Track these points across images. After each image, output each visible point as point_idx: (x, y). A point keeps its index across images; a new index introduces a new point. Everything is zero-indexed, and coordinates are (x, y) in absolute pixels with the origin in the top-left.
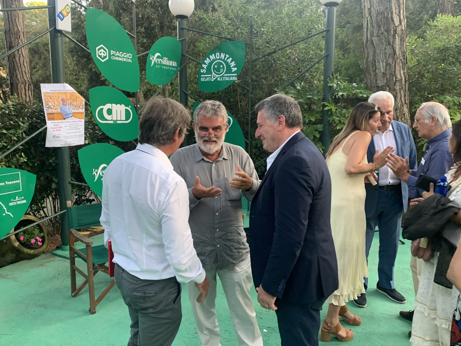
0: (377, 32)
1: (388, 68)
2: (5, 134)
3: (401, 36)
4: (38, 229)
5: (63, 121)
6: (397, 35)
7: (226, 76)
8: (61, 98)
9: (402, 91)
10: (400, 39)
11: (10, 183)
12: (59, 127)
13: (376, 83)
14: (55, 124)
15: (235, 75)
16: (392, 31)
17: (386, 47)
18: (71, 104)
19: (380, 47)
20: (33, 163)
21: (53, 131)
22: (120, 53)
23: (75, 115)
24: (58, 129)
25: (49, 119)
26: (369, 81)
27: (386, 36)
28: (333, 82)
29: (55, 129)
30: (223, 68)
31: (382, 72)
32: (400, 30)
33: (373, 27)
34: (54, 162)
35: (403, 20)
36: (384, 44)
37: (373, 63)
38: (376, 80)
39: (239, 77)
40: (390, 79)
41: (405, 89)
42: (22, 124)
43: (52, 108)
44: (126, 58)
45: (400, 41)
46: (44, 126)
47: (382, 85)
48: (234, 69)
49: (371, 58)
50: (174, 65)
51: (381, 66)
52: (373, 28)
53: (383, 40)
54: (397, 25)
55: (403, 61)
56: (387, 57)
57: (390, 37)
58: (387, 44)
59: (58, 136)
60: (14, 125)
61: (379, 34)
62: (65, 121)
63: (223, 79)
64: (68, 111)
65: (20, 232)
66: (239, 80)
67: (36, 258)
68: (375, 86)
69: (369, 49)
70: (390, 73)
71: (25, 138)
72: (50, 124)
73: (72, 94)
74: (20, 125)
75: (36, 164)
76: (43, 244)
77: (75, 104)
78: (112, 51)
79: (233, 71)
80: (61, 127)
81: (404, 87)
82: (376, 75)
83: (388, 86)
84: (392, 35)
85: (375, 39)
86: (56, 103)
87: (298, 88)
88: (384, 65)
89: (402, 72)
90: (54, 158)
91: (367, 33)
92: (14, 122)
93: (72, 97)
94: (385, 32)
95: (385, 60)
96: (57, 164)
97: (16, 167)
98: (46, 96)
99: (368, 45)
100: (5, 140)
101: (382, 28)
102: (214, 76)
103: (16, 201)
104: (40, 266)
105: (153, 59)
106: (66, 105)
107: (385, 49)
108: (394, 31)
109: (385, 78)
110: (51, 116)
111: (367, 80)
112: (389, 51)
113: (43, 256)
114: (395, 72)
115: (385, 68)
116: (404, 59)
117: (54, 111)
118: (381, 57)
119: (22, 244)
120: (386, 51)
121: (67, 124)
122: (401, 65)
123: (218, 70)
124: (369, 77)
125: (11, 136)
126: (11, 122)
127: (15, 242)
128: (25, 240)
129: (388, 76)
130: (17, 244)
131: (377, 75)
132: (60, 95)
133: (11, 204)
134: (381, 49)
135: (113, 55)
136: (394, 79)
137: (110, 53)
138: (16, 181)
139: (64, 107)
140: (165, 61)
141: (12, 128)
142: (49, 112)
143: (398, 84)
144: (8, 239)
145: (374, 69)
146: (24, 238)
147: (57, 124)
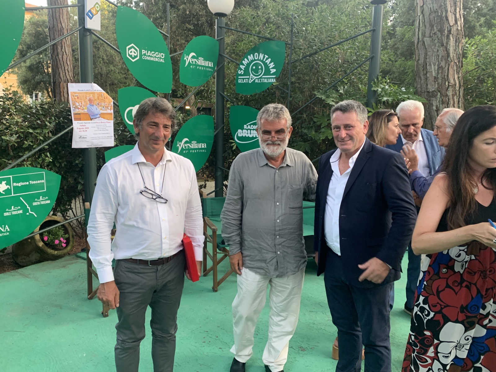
0: (429, 32)
1: (440, 71)
2: (32, 133)
3: (456, 37)
4: (63, 230)
5: (90, 121)
6: (451, 36)
7: (264, 78)
8: (88, 98)
9: (455, 97)
10: (455, 39)
11: (35, 182)
12: (86, 128)
13: (427, 88)
14: (81, 124)
15: (274, 76)
16: (446, 31)
17: (439, 49)
18: (98, 104)
19: (432, 48)
20: (60, 163)
21: (80, 131)
22: (152, 52)
23: (103, 115)
24: (85, 130)
25: (76, 119)
26: (419, 86)
27: (439, 36)
28: (378, 87)
29: (82, 130)
30: (262, 69)
31: (434, 75)
32: (455, 29)
33: (425, 26)
34: (80, 163)
35: (460, 19)
36: (437, 45)
37: (424, 66)
38: (427, 85)
39: (277, 79)
40: (442, 84)
41: (459, 94)
42: (49, 124)
43: (79, 109)
44: (159, 58)
45: (454, 42)
46: (71, 126)
47: (433, 90)
48: (273, 71)
49: (421, 61)
50: (210, 65)
51: (433, 70)
52: (425, 28)
53: (436, 41)
54: (451, 24)
55: (458, 64)
56: (440, 60)
57: (443, 38)
58: (440, 45)
59: (85, 137)
60: (41, 125)
61: (431, 34)
62: (93, 121)
63: (261, 81)
64: (96, 112)
65: (45, 232)
66: (278, 82)
67: (60, 259)
68: (426, 91)
69: (420, 51)
70: (442, 78)
71: (51, 138)
72: (76, 125)
73: (100, 95)
74: (46, 125)
75: (63, 165)
76: (67, 246)
77: (103, 104)
78: (143, 51)
79: (271, 73)
80: (88, 128)
81: (458, 93)
82: (426, 79)
83: (439, 91)
84: (445, 35)
85: (427, 40)
86: (83, 103)
87: (341, 91)
88: (436, 69)
89: (456, 76)
90: (80, 159)
91: (418, 33)
92: (41, 122)
93: (100, 97)
94: (438, 32)
95: (437, 63)
96: (83, 164)
97: (41, 167)
98: (73, 96)
99: (419, 46)
100: (31, 139)
101: (435, 28)
102: (252, 78)
103: (40, 201)
104: (62, 267)
105: (187, 59)
106: (93, 105)
107: (438, 50)
108: (448, 31)
109: (437, 82)
110: (78, 116)
111: (417, 85)
112: (442, 53)
113: (67, 258)
114: (448, 76)
115: (436, 72)
116: (459, 62)
117: (81, 111)
118: (433, 59)
119: (47, 244)
120: (438, 53)
121: (95, 125)
122: (455, 68)
123: (256, 71)
124: (420, 80)
125: (38, 135)
126: (39, 122)
127: (39, 242)
128: (49, 241)
129: (440, 81)
130: (41, 244)
131: (428, 79)
132: (88, 95)
133: (35, 204)
134: (433, 51)
135: (145, 55)
136: (447, 83)
137: (141, 52)
138: (41, 181)
139: (92, 107)
140: (201, 62)
141: (39, 128)
142: (76, 113)
143: (450, 89)
144: (33, 238)
145: (425, 72)
146: (48, 238)
147: (84, 124)
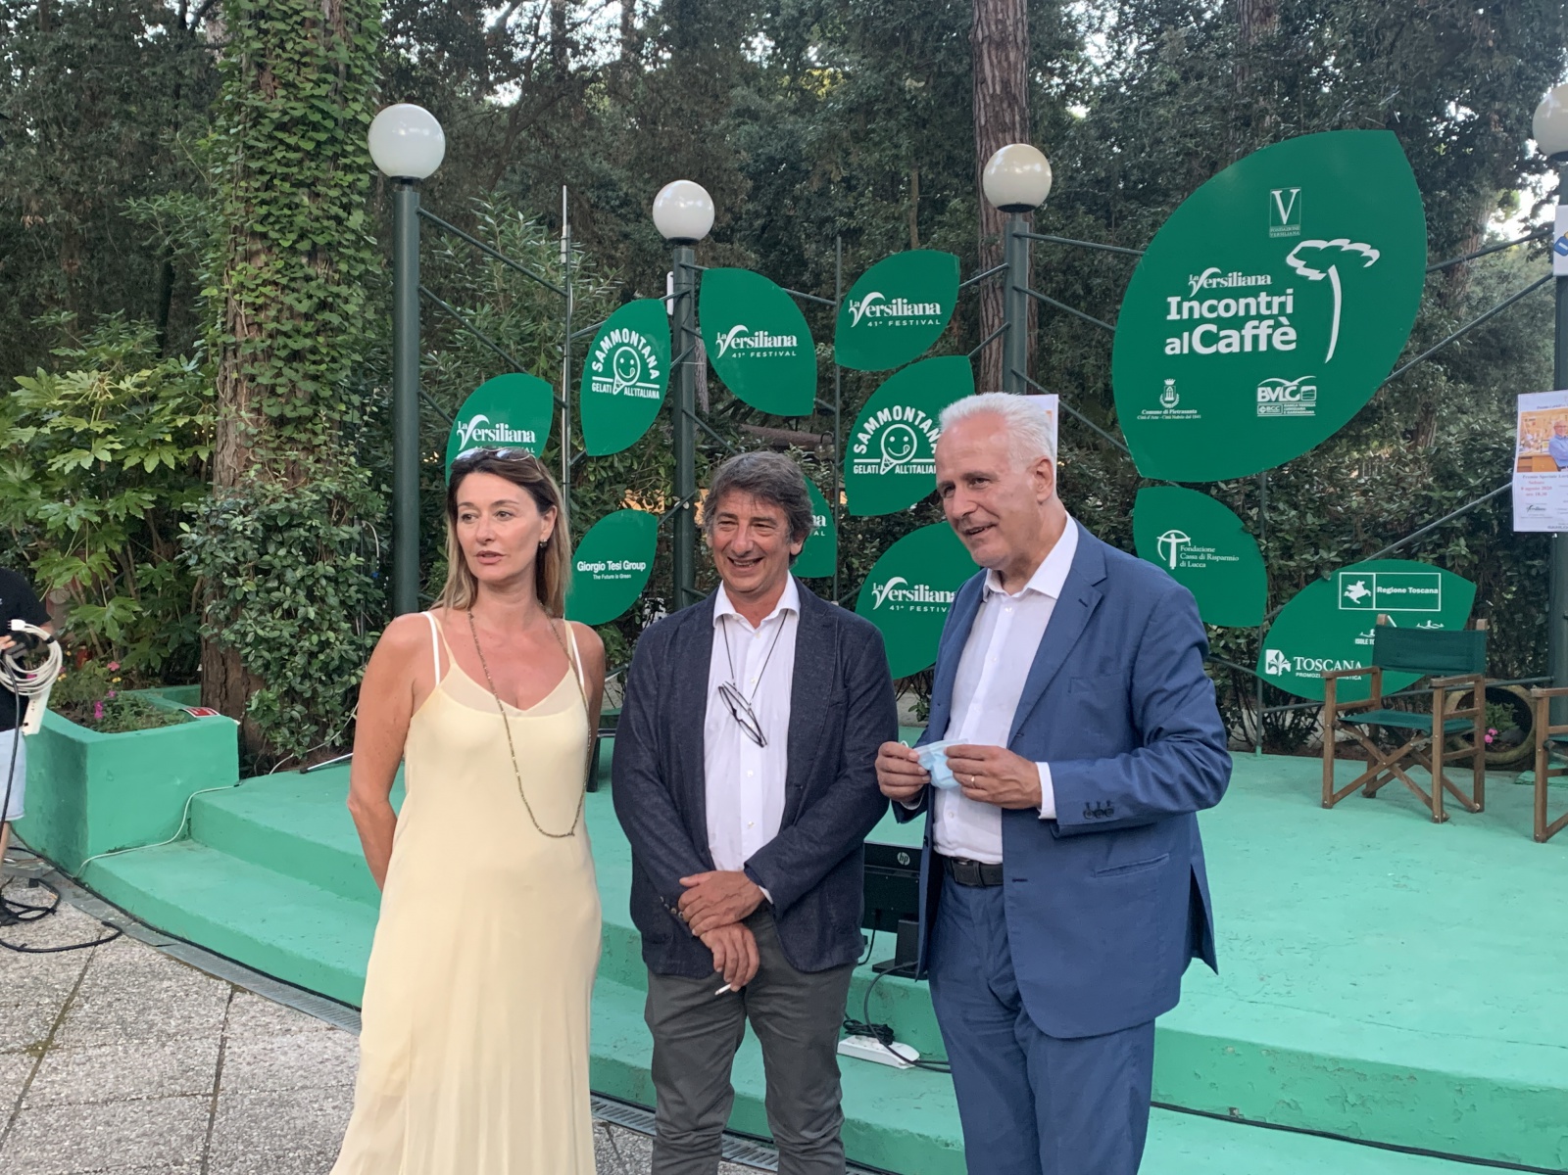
8: (1553, 423)
11: (1418, 591)
12: (1545, 488)
14: (1534, 480)
21: (1527, 495)
24: (1541, 492)
25: (1520, 469)
29: (1533, 492)
43: (1530, 446)
46: (1507, 482)
59: (1541, 507)
62: (1562, 473)
72: (1520, 482)
80: (1551, 487)
98: (1526, 420)
110: (1525, 463)
117: (1532, 452)
138: (1431, 591)
139: (1562, 442)
142: (1524, 455)
147: (1539, 480)
